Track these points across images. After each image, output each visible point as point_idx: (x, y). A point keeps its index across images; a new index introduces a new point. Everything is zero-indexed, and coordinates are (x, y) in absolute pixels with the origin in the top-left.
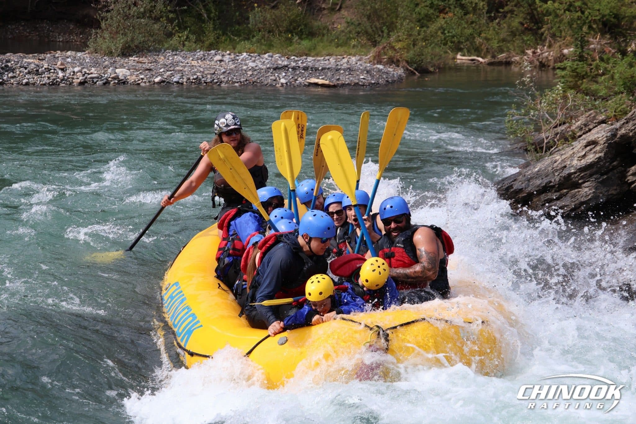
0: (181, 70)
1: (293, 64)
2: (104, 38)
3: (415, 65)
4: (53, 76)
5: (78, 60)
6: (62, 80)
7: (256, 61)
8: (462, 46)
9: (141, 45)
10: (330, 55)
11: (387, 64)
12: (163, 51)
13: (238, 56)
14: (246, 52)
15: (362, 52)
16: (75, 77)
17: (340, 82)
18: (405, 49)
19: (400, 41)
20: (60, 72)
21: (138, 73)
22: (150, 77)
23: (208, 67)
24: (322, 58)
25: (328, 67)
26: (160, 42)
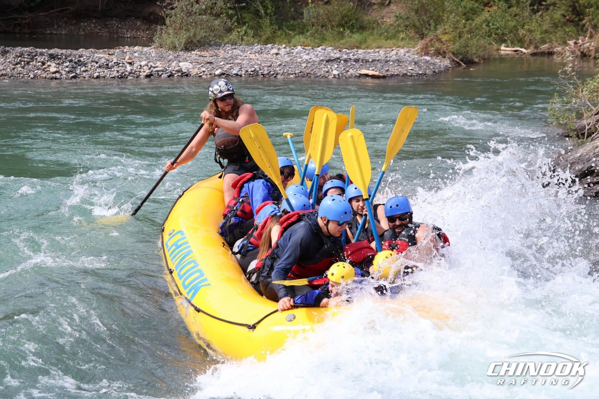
0: (240, 63)
1: (345, 57)
2: (169, 34)
3: (461, 56)
4: (121, 70)
5: (145, 54)
6: (130, 73)
7: (310, 54)
8: (506, 38)
9: (202, 40)
10: (380, 47)
11: (434, 55)
12: (223, 45)
13: (293, 49)
14: (301, 46)
15: (410, 44)
16: (142, 70)
17: (389, 73)
18: (451, 40)
19: (446, 33)
20: (128, 66)
21: (200, 66)
22: (211, 70)
23: (265, 60)
24: (373, 50)
25: (377, 59)
26: (220, 37)
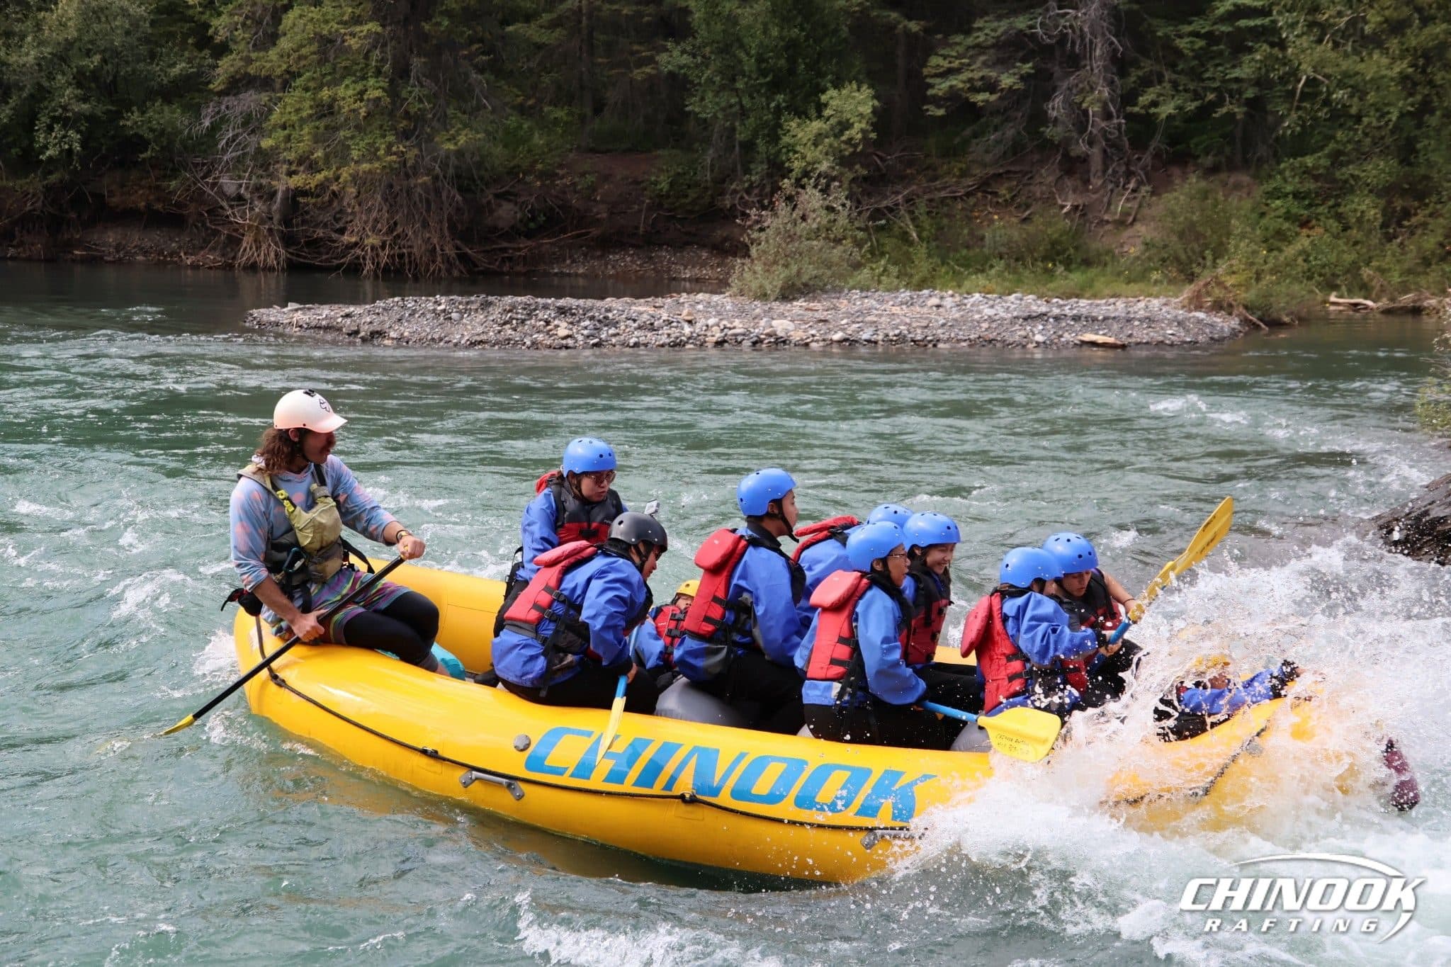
0: (875, 322)
1: (1056, 311)
2: (755, 273)
3: (1260, 312)
4: (675, 332)
5: (715, 307)
6: (689, 338)
7: (996, 307)
8: (1338, 282)
9: (811, 282)
10: (1116, 296)
11: (1212, 310)
12: (846, 291)
13: (966, 298)
14: (980, 292)
15: (1170, 291)
16: (709, 333)
17: (1133, 340)
18: (1242, 285)
19: (1234, 273)
20: (686, 325)
21: (807, 326)
22: (826, 333)
23: (918, 315)
24: (1104, 301)
25: (1113, 315)
26: (842, 277)
